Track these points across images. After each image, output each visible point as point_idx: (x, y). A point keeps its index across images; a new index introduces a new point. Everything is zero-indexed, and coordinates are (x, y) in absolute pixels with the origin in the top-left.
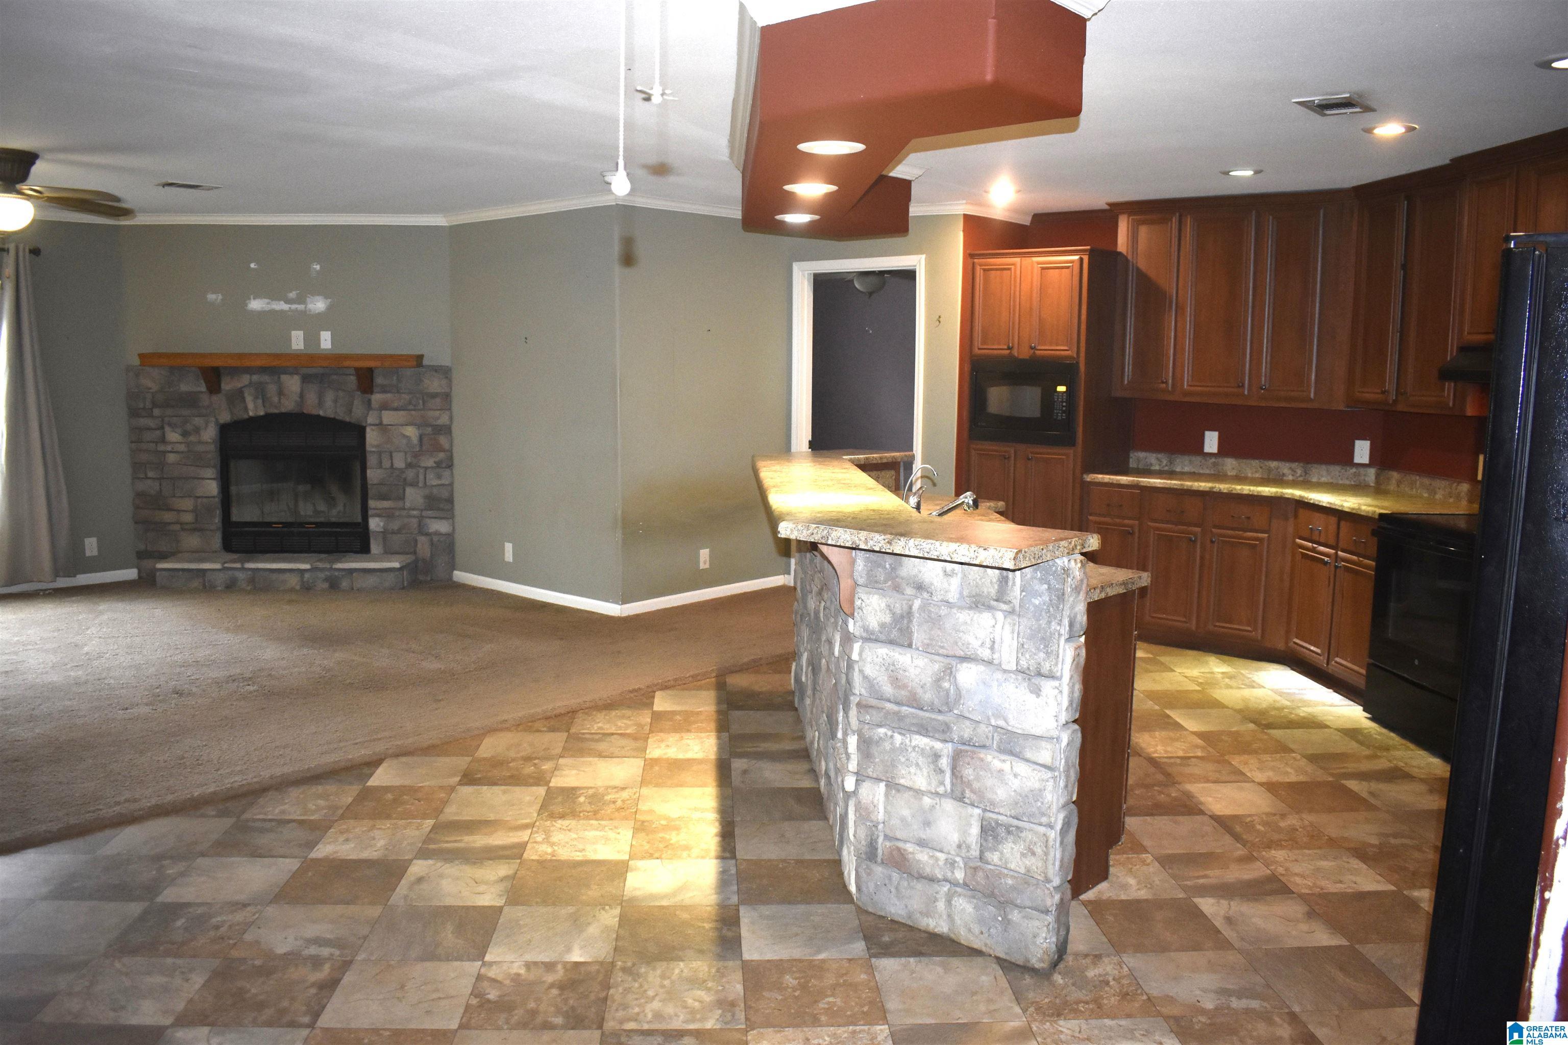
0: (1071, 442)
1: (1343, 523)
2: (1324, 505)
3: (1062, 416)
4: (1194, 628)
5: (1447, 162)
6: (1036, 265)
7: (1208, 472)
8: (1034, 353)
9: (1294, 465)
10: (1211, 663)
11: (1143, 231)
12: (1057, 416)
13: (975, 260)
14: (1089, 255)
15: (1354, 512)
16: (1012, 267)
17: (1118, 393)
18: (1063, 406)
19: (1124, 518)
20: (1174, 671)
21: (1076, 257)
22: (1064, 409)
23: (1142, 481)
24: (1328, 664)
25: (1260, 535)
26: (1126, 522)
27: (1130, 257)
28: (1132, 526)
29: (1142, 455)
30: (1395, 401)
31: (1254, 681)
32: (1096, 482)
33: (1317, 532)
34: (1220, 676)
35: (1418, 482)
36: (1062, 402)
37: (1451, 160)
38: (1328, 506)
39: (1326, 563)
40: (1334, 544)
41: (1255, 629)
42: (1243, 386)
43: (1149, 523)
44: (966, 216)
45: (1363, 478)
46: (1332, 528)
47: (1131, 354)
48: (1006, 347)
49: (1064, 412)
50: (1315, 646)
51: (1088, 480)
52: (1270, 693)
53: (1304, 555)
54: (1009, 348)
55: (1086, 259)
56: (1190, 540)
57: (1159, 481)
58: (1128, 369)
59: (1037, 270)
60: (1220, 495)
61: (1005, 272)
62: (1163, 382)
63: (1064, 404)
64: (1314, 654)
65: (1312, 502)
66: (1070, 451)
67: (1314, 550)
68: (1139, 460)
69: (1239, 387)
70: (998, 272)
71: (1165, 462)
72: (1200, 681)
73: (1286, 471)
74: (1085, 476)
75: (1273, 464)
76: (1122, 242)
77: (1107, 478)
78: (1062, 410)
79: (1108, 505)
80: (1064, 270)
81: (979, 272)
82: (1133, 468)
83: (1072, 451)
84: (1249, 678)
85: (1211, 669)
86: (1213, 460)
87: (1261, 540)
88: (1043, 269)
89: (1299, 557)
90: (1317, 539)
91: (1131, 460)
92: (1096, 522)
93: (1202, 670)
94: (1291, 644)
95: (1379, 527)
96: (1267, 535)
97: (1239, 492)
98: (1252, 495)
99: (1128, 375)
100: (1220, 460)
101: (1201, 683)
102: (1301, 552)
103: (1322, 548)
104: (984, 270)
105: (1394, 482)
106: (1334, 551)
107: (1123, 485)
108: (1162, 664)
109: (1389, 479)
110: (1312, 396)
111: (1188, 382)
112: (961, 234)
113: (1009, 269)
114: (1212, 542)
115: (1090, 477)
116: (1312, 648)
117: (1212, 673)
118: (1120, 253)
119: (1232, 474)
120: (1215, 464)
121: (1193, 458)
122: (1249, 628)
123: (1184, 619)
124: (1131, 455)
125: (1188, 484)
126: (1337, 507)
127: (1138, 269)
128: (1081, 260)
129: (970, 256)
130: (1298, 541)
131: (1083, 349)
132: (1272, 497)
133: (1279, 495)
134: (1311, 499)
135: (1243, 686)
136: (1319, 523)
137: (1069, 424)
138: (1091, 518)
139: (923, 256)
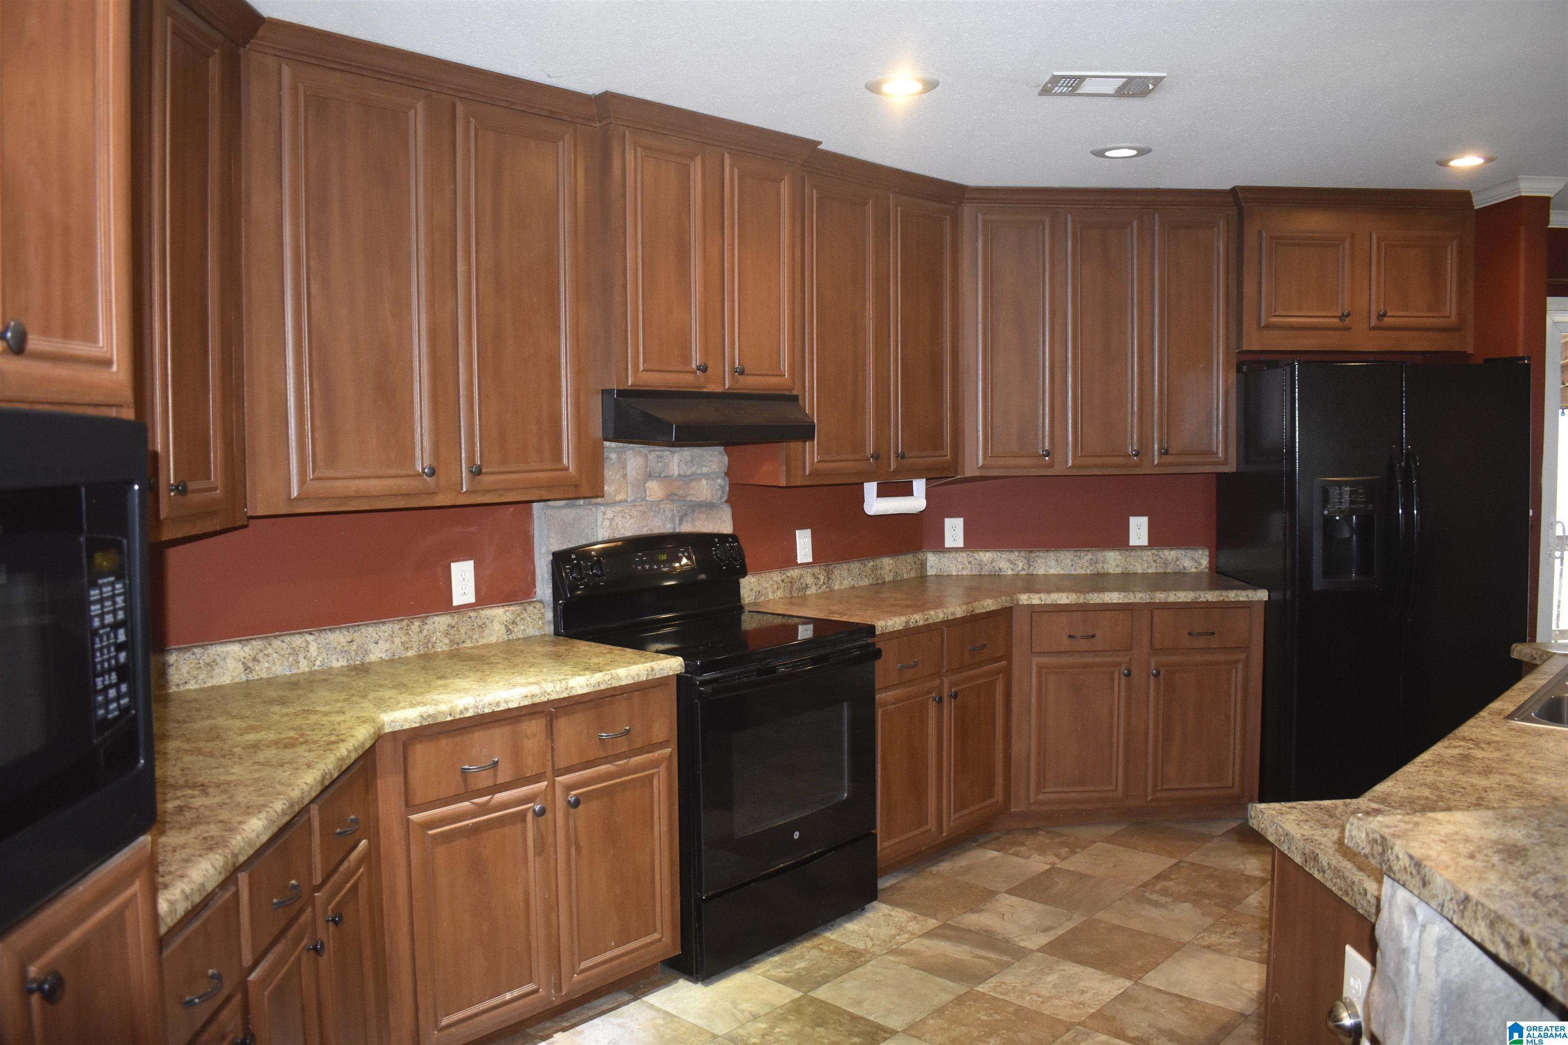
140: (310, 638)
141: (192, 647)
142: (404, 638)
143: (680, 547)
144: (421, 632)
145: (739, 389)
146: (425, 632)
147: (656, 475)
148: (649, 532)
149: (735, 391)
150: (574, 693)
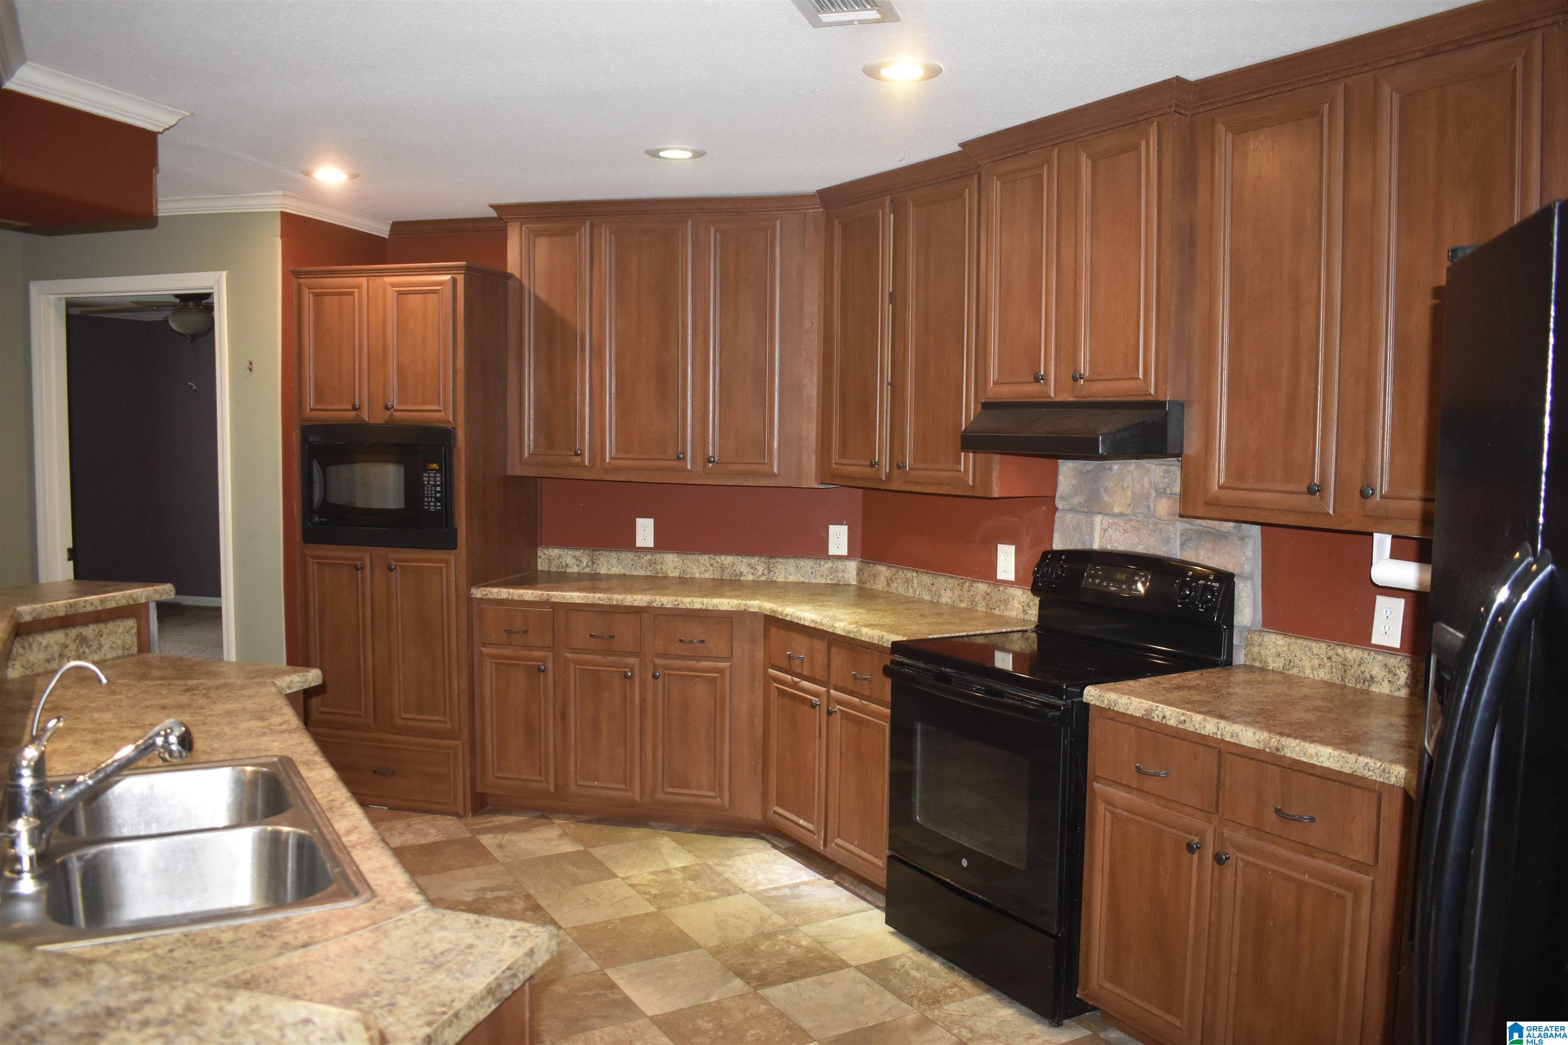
0: (449, 543)
1: (834, 650)
2: (807, 624)
3: (435, 506)
4: (638, 798)
5: (954, 148)
6: (389, 289)
7: (642, 573)
8: (391, 414)
9: (754, 560)
10: (665, 851)
11: (542, 246)
12: (429, 506)
13: (302, 280)
14: (465, 274)
15: (851, 635)
16: (356, 291)
17: (516, 470)
18: (437, 492)
19: (531, 648)
20: (615, 876)
21: (448, 277)
22: (438, 495)
23: (554, 596)
24: (825, 845)
25: (720, 665)
26: (536, 654)
27: (525, 282)
28: (544, 660)
29: (554, 552)
30: (889, 476)
31: (727, 880)
32: (488, 599)
33: (798, 662)
34: (679, 876)
35: (915, 582)
36: (435, 486)
37: (961, 145)
38: (812, 625)
39: (813, 706)
40: (825, 679)
41: (721, 795)
42: (684, 458)
43: (568, 655)
44: (284, 215)
45: (841, 574)
46: (820, 658)
47: (532, 417)
48: (350, 407)
49: (438, 500)
50: (805, 820)
51: (479, 596)
52: (753, 902)
53: (782, 693)
54: (354, 409)
55: (461, 279)
56: (626, 676)
57: (577, 594)
58: (529, 437)
59: (391, 293)
60: (662, 610)
61: (345, 297)
62: (577, 455)
63: (438, 489)
64: (803, 831)
65: (788, 619)
66: (451, 556)
67: (795, 686)
68: (550, 560)
69: (679, 458)
70: (336, 298)
71: (585, 561)
72: (654, 891)
73: (744, 568)
74: (474, 591)
75: (727, 560)
76: (513, 262)
77: (504, 593)
78: (435, 497)
79: (509, 632)
80: (429, 295)
81: (308, 299)
82: (542, 571)
83: (453, 557)
84: (720, 874)
85: (667, 863)
86: (649, 557)
87: (721, 671)
88: (400, 293)
89: (774, 695)
90: (799, 671)
91: (539, 560)
92: (492, 657)
93: (654, 869)
94: (770, 814)
95: (892, 662)
96: (729, 664)
97: (688, 606)
98: (707, 610)
99: (529, 446)
100: (658, 557)
101: (655, 896)
102: (777, 688)
103: (805, 684)
104: (315, 295)
105: (882, 579)
106: (824, 689)
107: (527, 601)
108: (598, 863)
109: (875, 576)
110: (775, 470)
111: (610, 453)
112: (279, 242)
113: (351, 294)
114: (655, 677)
115: (478, 593)
116: (801, 822)
117: (668, 871)
118: (510, 276)
119: (674, 575)
120: (652, 563)
121: (623, 555)
122: (713, 794)
123: (623, 786)
124: (539, 553)
125: (618, 598)
126: (826, 629)
127: (536, 297)
128: (454, 281)
129: (292, 274)
130: (770, 670)
131: (461, 410)
132: (732, 612)
133: (742, 608)
134: (787, 615)
135: (714, 894)
136: (799, 646)
137: (446, 516)
138: (484, 650)
139: (224, 273)
140: (915, 574)
141: (870, 563)
142: (960, 593)
143: (1142, 570)
144: (969, 591)
145: (1085, 397)
146: (971, 592)
147: (1162, 491)
148: (1145, 552)
149: (1083, 400)
150: (835, 631)
